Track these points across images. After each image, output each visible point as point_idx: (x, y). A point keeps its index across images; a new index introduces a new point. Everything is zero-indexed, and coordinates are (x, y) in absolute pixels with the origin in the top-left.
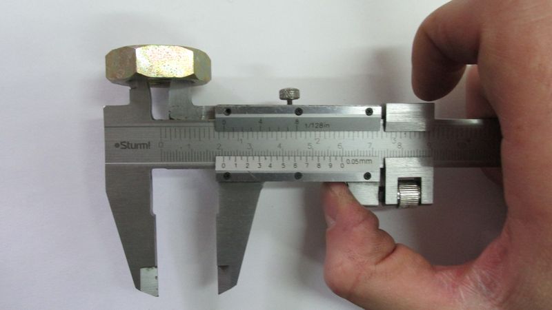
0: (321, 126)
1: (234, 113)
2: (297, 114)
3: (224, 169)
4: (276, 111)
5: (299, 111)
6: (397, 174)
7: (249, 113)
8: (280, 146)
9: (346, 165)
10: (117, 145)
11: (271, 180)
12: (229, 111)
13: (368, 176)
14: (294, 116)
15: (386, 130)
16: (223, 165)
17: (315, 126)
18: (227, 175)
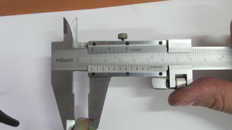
0: (138, 50)
1: (97, 45)
2: (126, 45)
3: (92, 71)
4: (117, 44)
5: (127, 43)
6: (175, 73)
7: (104, 44)
8: (134, 60)
9: (150, 69)
10: (57, 60)
11: (115, 76)
12: (94, 44)
13: (161, 74)
14: (125, 45)
15: (169, 52)
16: (92, 69)
17: (135, 50)
18: (93, 74)
